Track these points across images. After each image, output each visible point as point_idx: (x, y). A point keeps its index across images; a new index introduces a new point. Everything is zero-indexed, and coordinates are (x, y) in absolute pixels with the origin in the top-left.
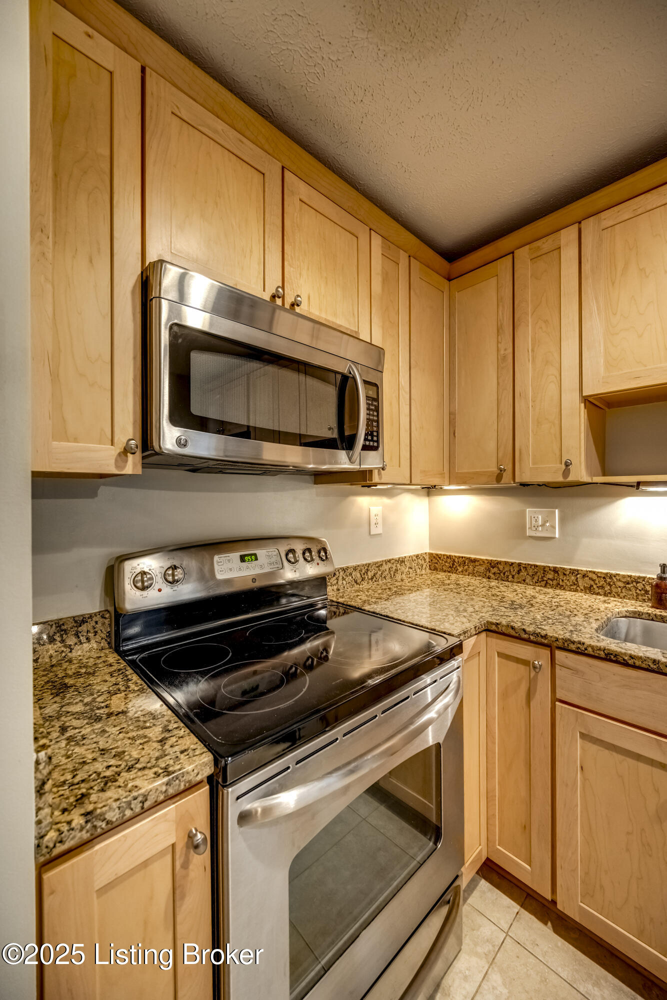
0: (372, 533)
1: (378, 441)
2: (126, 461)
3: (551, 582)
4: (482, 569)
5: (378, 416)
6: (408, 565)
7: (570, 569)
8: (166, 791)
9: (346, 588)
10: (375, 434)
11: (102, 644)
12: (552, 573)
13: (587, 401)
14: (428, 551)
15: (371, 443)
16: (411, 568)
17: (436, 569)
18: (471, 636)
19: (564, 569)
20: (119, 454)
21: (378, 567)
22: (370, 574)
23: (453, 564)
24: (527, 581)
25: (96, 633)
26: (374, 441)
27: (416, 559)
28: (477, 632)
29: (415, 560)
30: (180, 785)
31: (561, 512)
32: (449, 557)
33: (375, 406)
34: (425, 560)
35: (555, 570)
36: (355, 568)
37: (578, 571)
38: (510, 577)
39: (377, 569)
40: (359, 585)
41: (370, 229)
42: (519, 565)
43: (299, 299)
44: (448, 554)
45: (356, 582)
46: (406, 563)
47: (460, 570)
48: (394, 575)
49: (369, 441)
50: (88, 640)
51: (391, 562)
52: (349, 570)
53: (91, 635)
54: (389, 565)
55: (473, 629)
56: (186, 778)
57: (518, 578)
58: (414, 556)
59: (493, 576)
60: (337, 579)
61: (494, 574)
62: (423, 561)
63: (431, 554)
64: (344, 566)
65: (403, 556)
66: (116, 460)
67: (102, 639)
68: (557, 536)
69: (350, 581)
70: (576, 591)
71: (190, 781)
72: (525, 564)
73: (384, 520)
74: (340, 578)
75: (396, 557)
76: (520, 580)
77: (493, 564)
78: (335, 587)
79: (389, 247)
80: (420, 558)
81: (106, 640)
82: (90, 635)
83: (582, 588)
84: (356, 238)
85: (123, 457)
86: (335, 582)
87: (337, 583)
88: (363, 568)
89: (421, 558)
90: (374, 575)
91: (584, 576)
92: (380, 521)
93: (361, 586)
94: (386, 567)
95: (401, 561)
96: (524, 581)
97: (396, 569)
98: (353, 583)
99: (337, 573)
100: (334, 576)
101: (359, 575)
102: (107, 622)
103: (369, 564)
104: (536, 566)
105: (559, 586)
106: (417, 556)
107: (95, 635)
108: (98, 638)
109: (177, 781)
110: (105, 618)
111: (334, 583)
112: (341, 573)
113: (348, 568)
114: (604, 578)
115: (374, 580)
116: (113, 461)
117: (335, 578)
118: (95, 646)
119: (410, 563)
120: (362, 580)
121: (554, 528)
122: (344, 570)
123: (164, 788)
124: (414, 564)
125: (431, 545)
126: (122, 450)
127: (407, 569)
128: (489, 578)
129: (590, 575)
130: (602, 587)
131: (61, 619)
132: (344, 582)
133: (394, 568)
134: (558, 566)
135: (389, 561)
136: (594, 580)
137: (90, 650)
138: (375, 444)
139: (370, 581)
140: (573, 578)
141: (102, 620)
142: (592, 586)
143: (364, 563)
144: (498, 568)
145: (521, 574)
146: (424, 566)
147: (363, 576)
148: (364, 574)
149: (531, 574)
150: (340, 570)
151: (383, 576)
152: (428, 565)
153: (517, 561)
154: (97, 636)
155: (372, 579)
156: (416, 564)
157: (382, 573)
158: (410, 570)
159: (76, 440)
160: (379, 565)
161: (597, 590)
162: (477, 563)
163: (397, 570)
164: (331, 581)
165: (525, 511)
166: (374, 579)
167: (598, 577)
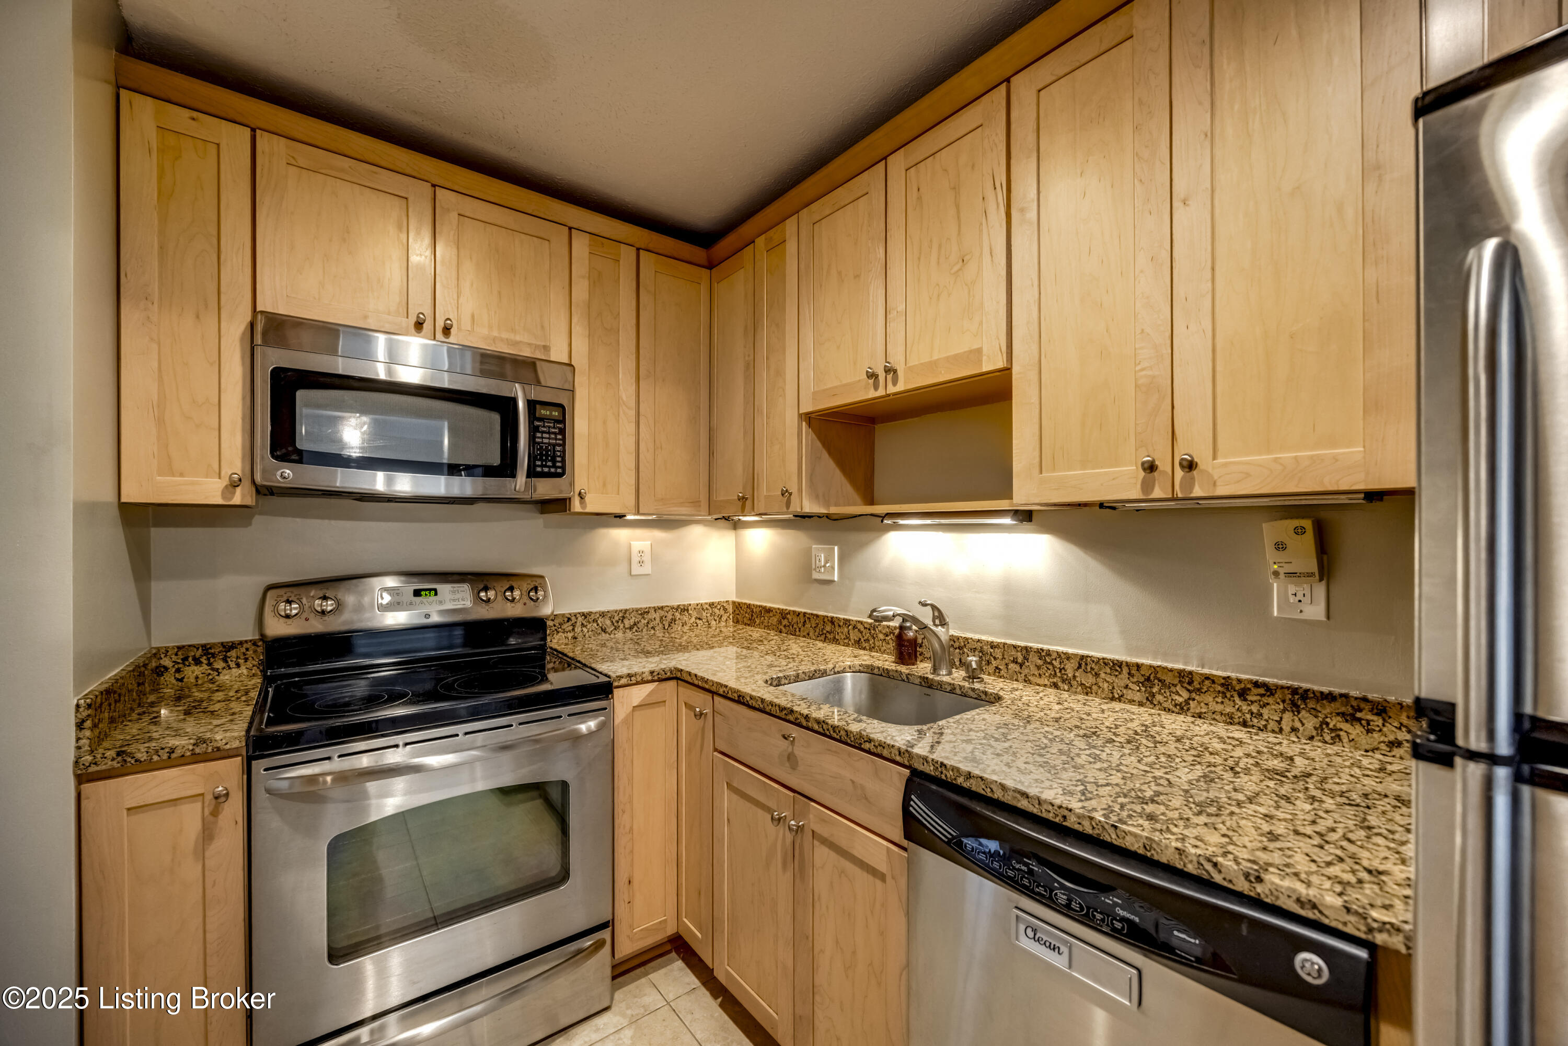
0: (633, 573)
1: (563, 468)
2: (234, 493)
3: (828, 635)
4: (774, 620)
5: (564, 439)
6: (695, 614)
7: (844, 619)
8: (193, 750)
9: (587, 636)
10: (559, 459)
11: (253, 671)
12: (830, 624)
13: (810, 419)
14: (734, 598)
15: (553, 470)
16: (700, 619)
17: (738, 622)
18: (644, 682)
19: (839, 619)
20: (226, 486)
21: (641, 614)
22: (627, 623)
23: (752, 616)
24: (811, 634)
25: (246, 660)
26: (557, 467)
27: (709, 608)
28: (656, 678)
29: (707, 609)
30: (207, 748)
31: (839, 549)
32: (749, 606)
33: (560, 429)
34: (725, 610)
35: (832, 621)
36: (603, 614)
37: (849, 620)
38: (797, 630)
39: (640, 617)
40: (610, 634)
41: (570, 228)
42: (805, 613)
43: (449, 322)
44: (748, 602)
45: (604, 631)
46: (690, 612)
47: (758, 622)
48: (669, 625)
49: (549, 467)
50: (238, 665)
51: (665, 609)
52: (592, 616)
53: (241, 661)
54: (662, 613)
55: (647, 674)
56: (216, 744)
57: (804, 632)
58: (706, 604)
59: (783, 629)
60: (574, 626)
61: (785, 626)
62: (722, 612)
63: (734, 603)
64: (585, 610)
65: (686, 603)
66: (223, 493)
67: (254, 666)
68: (836, 579)
69: (594, 629)
70: (848, 645)
71: (218, 749)
72: (809, 614)
73: (655, 558)
74: (579, 624)
75: (675, 604)
76: (805, 634)
77: (784, 614)
78: (570, 635)
79: (603, 244)
80: (716, 607)
81: (258, 668)
82: (239, 660)
83: (853, 641)
84: (547, 242)
85: (231, 489)
86: (571, 628)
87: (573, 630)
88: (616, 615)
89: (719, 607)
90: (635, 624)
91: (855, 627)
92: (647, 558)
93: (612, 636)
94: (652, 615)
95: (684, 609)
96: (808, 634)
97: (672, 619)
98: (599, 631)
99: (573, 618)
100: (568, 621)
101: (608, 622)
102: (260, 650)
103: (626, 610)
104: (817, 616)
105: (835, 641)
106: (712, 605)
107: (246, 662)
108: (249, 664)
109: (205, 745)
110: (258, 646)
111: (567, 629)
112: (580, 619)
113: (590, 613)
114: (869, 629)
115: (634, 630)
116: (220, 493)
117: (570, 623)
118: (245, 672)
119: (698, 612)
120: (615, 629)
121: (833, 568)
122: (585, 615)
123: (191, 747)
124: (704, 614)
125: (739, 592)
126: (229, 483)
127: (693, 619)
128: (781, 632)
129: (860, 626)
130: (867, 641)
131: (208, 644)
132: (584, 629)
133: (670, 617)
134: (835, 615)
135: (662, 608)
136: (861, 632)
137: (240, 676)
138: (559, 470)
139: (628, 631)
140: (846, 630)
141: (253, 647)
142: (860, 639)
143: (619, 608)
144: (788, 619)
145: (806, 626)
146: (724, 618)
147: (615, 624)
148: (618, 622)
149: (813, 626)
150: (578, 615)
151: (650, 626)
152: (731, 617)
153: (803, 610)
154: (248, 663)
155: (631, 628)
156: (708, 615)
157: (648, 623)
158: (698, 621)
159: (181, 475)
160: (644, 613)
161: (865, 645)
162: (771, 614)
163: (674, 620)
164: (564, 626)
165: (811, 548)
166: (635, 628)
167: (865, 628)
